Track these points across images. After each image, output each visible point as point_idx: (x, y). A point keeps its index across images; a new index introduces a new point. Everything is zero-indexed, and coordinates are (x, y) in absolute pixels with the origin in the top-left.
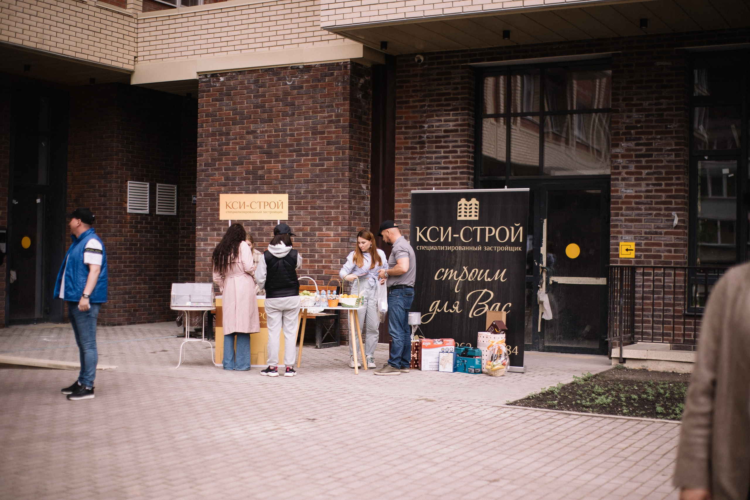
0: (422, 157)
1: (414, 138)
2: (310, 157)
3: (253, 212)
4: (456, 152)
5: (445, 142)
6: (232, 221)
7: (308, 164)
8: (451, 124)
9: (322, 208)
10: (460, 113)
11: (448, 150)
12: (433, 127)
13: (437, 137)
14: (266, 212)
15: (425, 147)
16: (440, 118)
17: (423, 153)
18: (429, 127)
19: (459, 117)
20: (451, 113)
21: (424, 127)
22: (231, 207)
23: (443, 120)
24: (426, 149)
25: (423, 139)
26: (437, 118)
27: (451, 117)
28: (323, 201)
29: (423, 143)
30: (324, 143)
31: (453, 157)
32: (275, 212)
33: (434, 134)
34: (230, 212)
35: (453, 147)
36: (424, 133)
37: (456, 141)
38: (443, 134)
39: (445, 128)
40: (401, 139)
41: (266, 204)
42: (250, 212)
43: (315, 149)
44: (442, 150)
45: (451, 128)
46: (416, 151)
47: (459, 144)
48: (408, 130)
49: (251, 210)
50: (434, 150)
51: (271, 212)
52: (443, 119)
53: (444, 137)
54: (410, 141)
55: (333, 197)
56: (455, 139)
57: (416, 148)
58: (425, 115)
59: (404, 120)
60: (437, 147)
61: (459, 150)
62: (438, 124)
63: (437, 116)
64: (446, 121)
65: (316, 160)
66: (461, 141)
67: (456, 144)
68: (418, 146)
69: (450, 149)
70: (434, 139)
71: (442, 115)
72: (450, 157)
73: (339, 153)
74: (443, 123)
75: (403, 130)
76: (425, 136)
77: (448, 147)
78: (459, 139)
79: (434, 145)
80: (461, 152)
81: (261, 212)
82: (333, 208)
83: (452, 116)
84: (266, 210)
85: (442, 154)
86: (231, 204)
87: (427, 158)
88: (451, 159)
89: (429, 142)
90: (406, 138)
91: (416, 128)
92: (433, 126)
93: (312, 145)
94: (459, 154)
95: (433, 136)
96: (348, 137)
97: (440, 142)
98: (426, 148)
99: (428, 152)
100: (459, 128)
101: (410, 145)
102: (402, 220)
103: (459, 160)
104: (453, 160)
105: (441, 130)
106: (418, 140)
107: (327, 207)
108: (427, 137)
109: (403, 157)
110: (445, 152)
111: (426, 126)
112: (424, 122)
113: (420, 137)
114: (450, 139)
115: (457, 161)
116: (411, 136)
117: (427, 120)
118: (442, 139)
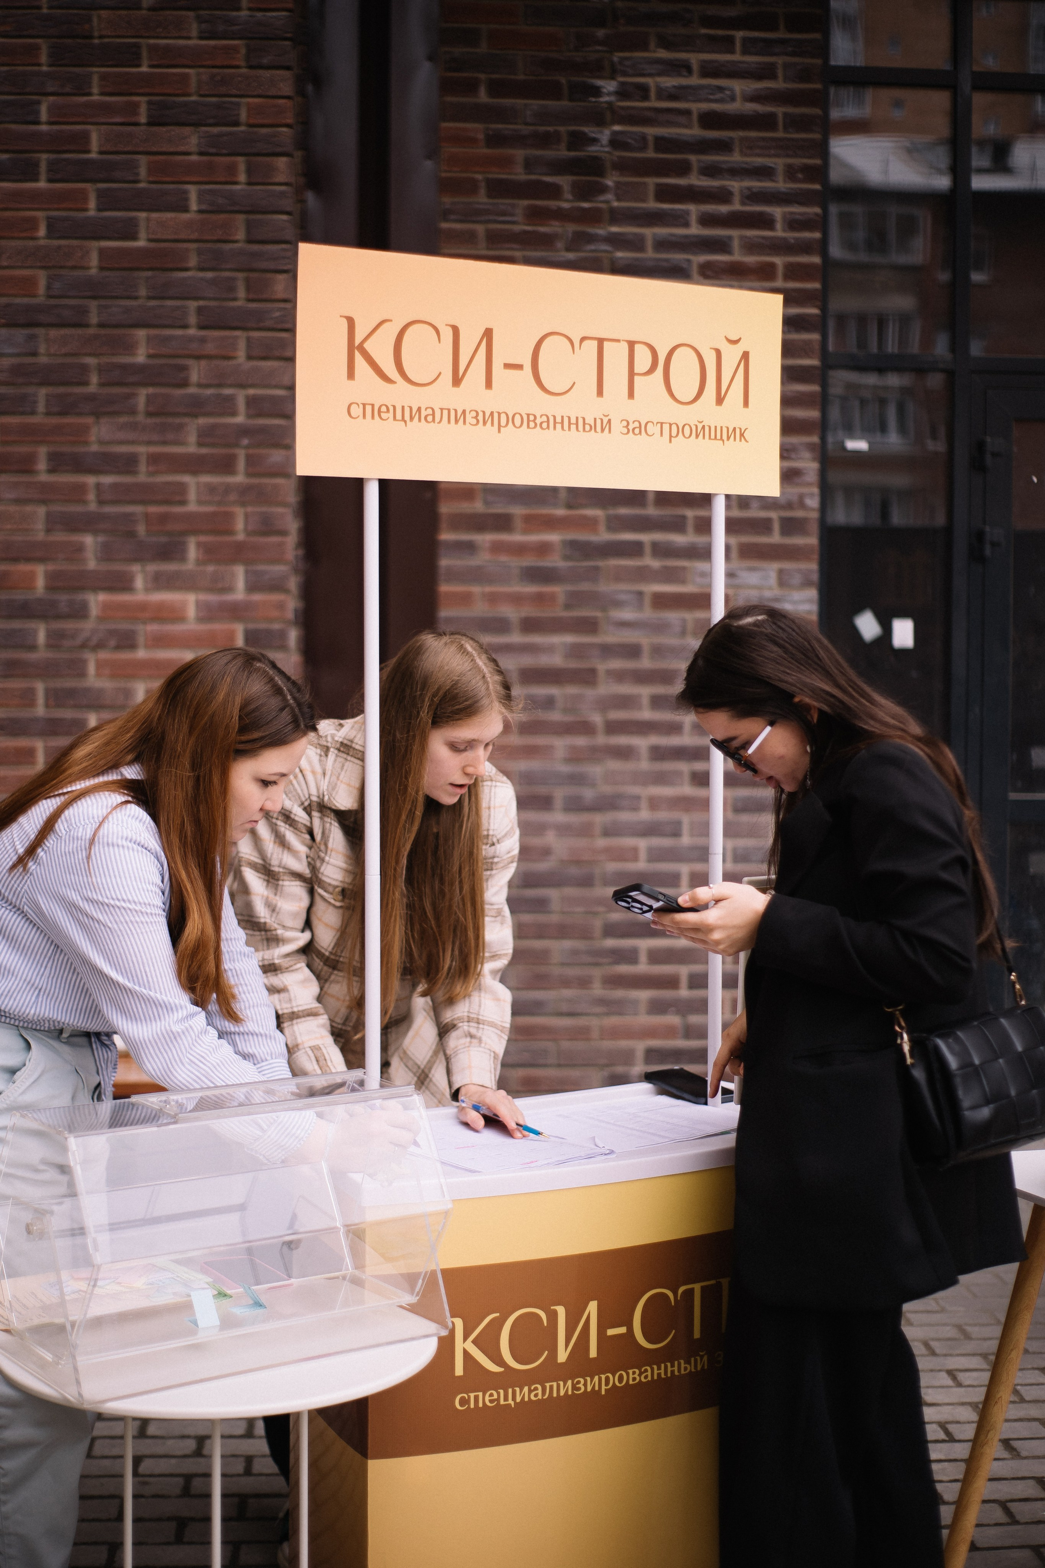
0: (591, 239)
1: (546, 140)
2: (42, 184)
3: (550, 422)
4: (766, 222)
5: (710, 171)
6: (384, 485)
7: (33, 224)
8: (738, 86)
9: (128, 464)
10: (782, 42)
11: (724, 209)
12: (646, 97)
13: (662, 144)
14: (641, 428)
15: (604, 189)
16: (683, 56)
17: (593, 217)
18: (623, 93)
19: (780, 60)
20: (739, 35)
21: (597, 91)
22: (390, 370)
23: (695, 67)
24: (610, 200)
25: (593, 149)
26: (662, 54)
27: (737, 57)
28: (134, 426)
29: (595, 167)
30: (133, 108)
31: (751, 247)
32: (700, 431)
33: (651, 131)
34: (378, 411)
35: (753, 197)
36: (599, 119)
37: (765, 172)
38: (695, 132)
39: (705, 106)
40: (472, 141)
41: (643, 360)
42: (530, 420)
43: (81, 142)
44: (693, 210)
45: (736, 107)
46: (553, 204)
47: (781, 184)
48: (507, 102)
49: (541, 405)
50: (652, 204)
51: (675, 431)
52: (694, 59)
53: (703, 146)
54: (520, 154)
55: (196, 407)
56: (759, 161)
57: (554, 192)
58: (601, 33)
59: (483, 48)
60: (664, 193)
61: (777, 212)
62: (669, 82)
63: (666, 43)
64: (709, 71)
65: (85, 199)
66: (791, 173)
67: (767, 185)
68: (564, 181)
69: (737, 206)
70: (650, 154)
71: (688, 43)
72: (736, 244)
73: (232, 169)
74: (694, 80)
75: (483, 96)
76: (605, 136)
77: (724, 196)
78: (779, 163)
79: (652, 181)
80: (793, 224)
81: (606, 425)
82: (194, 465)
83: (744, 52)
84: (637, 410)
85: (695, 230)
86: (389, 334)
87: (617, 241)
88: (738, 256)
89: (622, 167)
90: (495, 140)
91: (554, 91)
92: (643, 92)
93: (59, 116)
94: (779, 232)
95: (644, 138)
96: (287, 88)
97: (684, 169)
98: (609, 196)
99: (616, 217)
100: (779, 111)
101: (519, 174)
102: (485, 539)
103: (779, 261)
104: (751, 260)
105: (687, 113)
106: (563, 153)
107: (154, 459)
108: (616, 143)
109: (480, 229)
110: (707, 220)
111: (609, 86)
112: (598, 69)
113: (578, 140)
114: (736, 158)
115: (772, 266)
116: (525, 130)
117: (617, 57)
118: (693, 158)
